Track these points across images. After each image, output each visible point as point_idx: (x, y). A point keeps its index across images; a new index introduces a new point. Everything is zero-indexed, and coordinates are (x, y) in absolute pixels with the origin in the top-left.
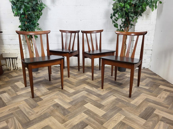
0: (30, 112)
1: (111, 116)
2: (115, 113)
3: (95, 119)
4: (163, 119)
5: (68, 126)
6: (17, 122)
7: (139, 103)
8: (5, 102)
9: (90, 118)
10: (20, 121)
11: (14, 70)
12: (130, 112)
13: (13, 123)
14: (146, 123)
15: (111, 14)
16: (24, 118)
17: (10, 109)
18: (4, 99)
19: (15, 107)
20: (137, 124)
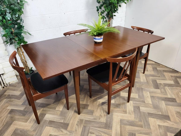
0: (96, 118)
1: (143, 95)
2: (142, 92)
3: (138, 101)
4: (165, 85)
5: (131, 114)
6: (98, 129)
7: (145, 79)
8: (62, 122)
9: (134, 102)
10: (100, 127)
11: (4, 88)
12: (148, 88)
13: (98, 131)
14: (161, 91)
15: (97, 7)
16: (98, 124)
17: (77, 124)
18: (56, 120)
19: (78, 121)
20: (158, 93)
